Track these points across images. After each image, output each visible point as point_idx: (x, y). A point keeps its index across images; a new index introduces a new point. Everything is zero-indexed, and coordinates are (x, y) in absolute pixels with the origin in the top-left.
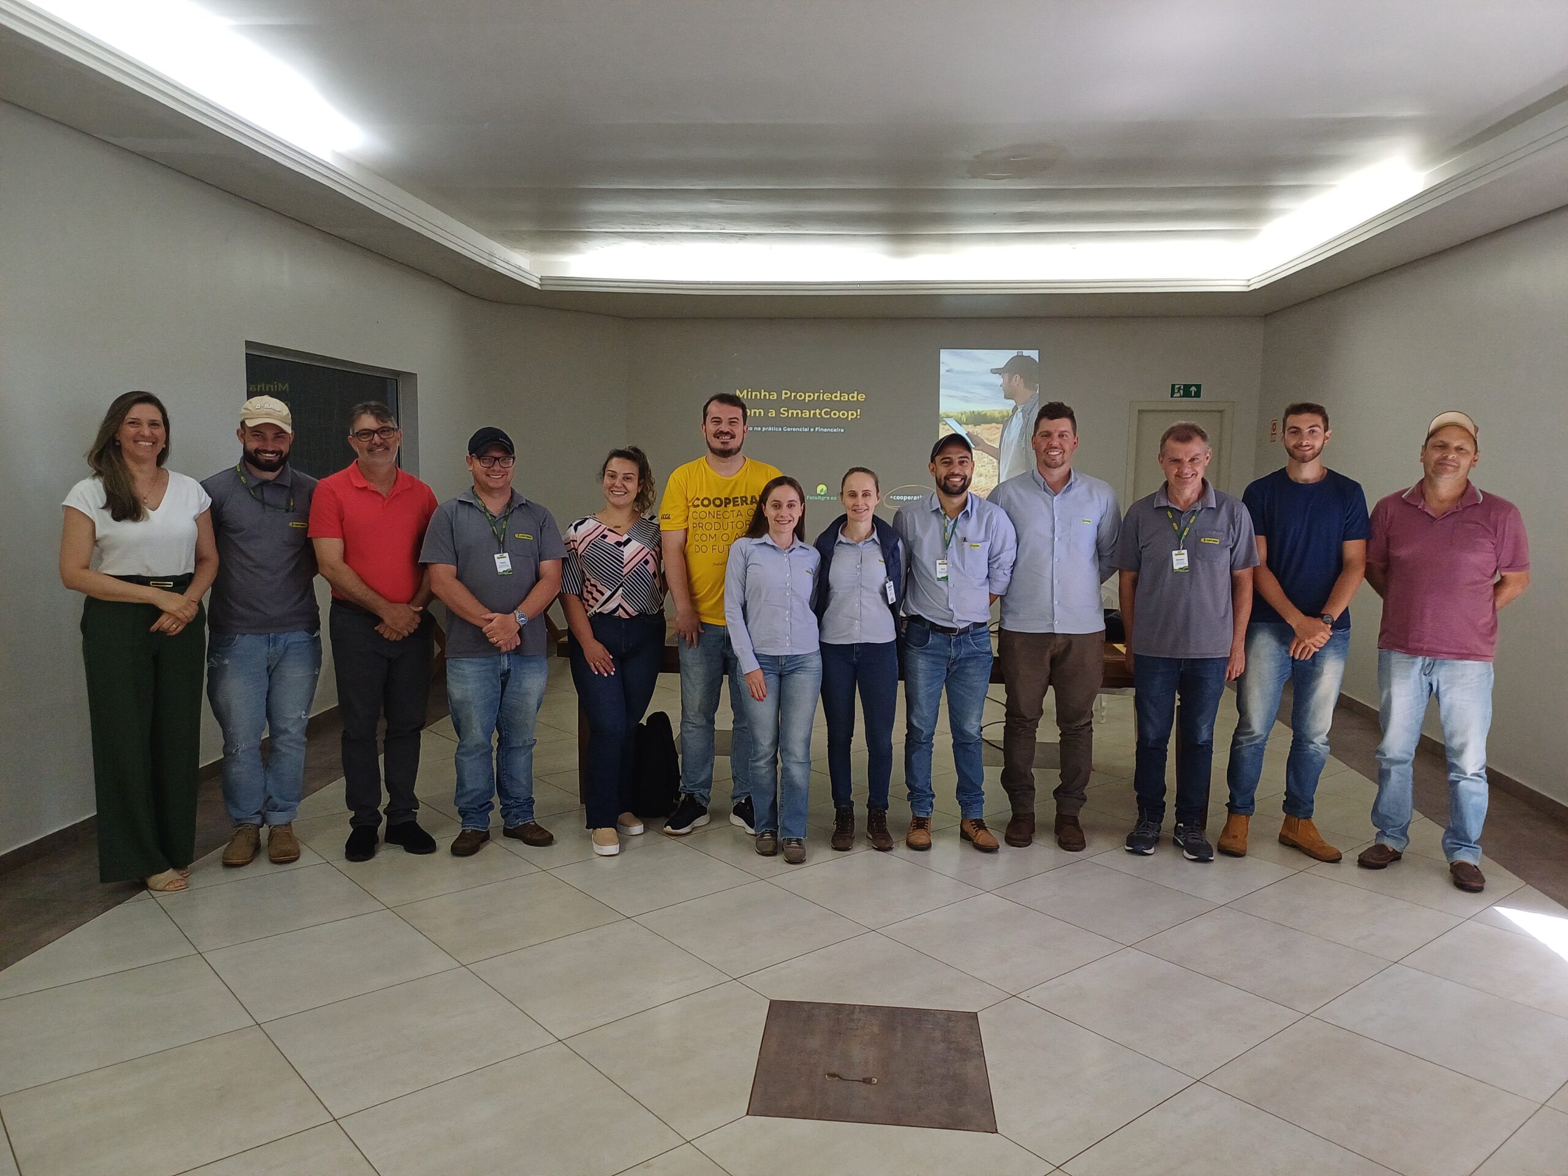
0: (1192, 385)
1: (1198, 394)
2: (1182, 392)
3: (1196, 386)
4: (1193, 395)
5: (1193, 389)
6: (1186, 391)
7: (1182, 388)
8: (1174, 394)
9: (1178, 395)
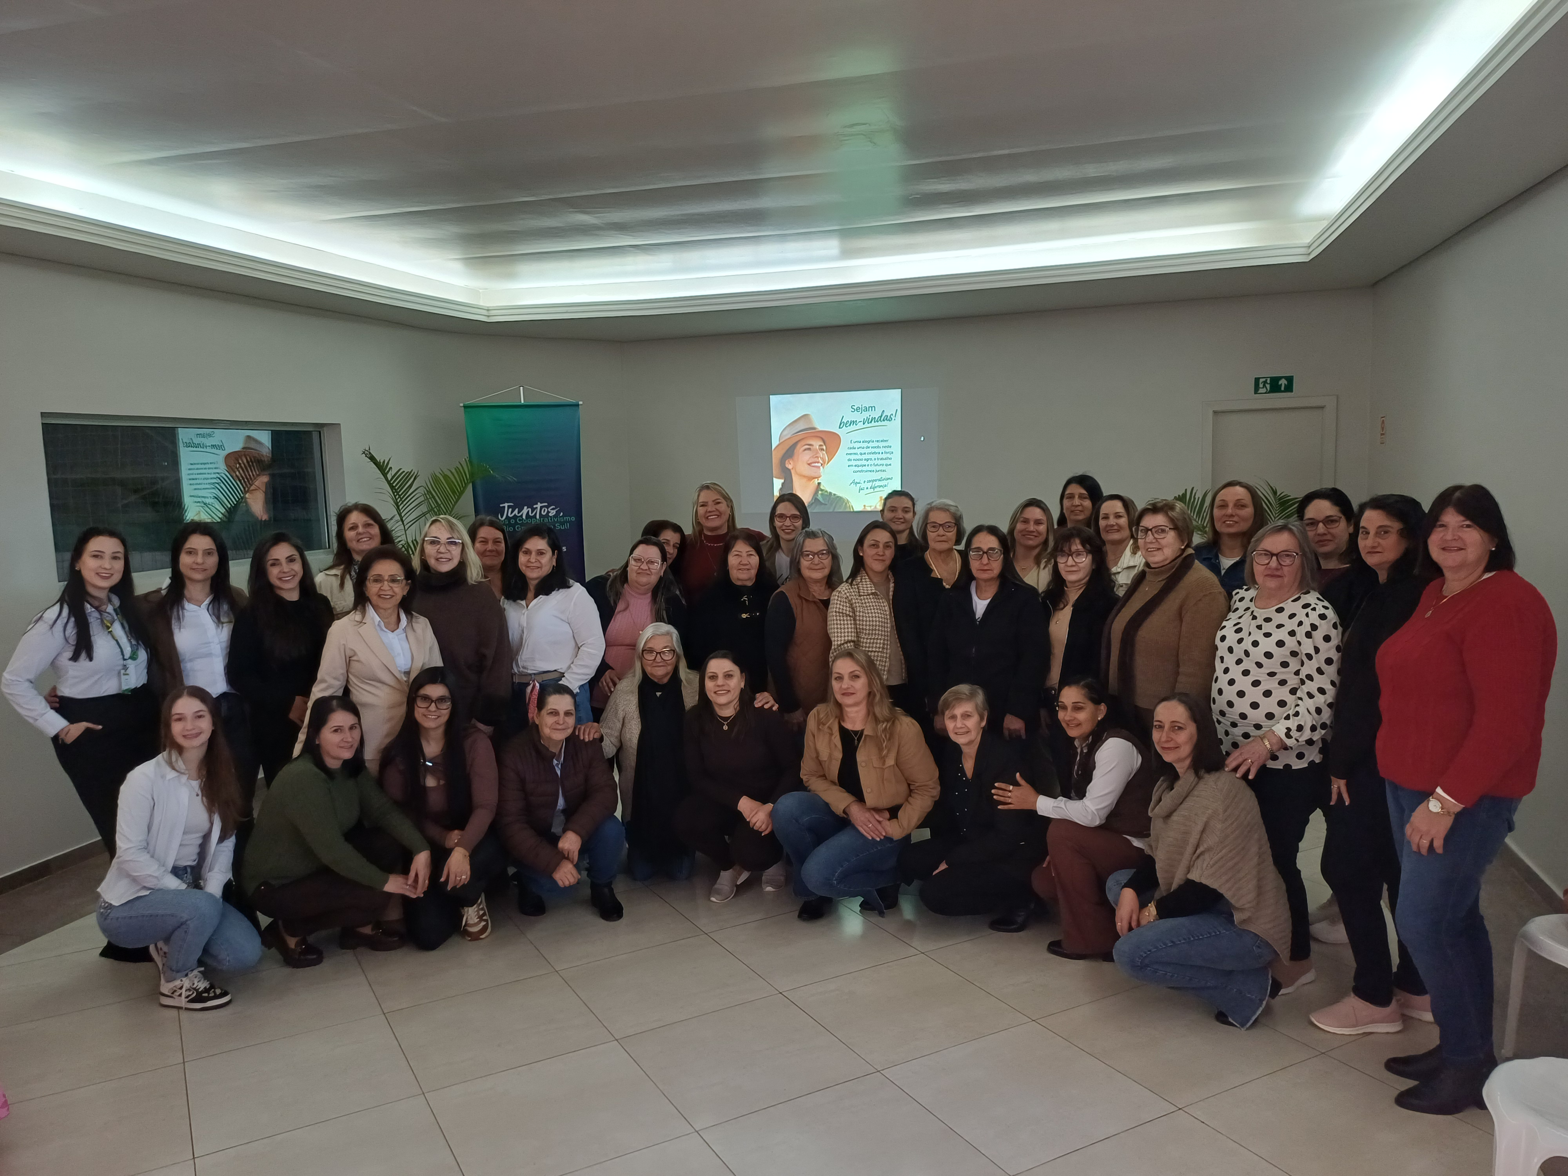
0: (1281, 378)
1: (1289, 388)
2: (1268, 386)
3: (1286, 378)
4: (1283, 389)
5: (1283, 382)
6: (1275, 386)
7: (1268, 381)
8: (1258, 390)
9: (1264, 390)
